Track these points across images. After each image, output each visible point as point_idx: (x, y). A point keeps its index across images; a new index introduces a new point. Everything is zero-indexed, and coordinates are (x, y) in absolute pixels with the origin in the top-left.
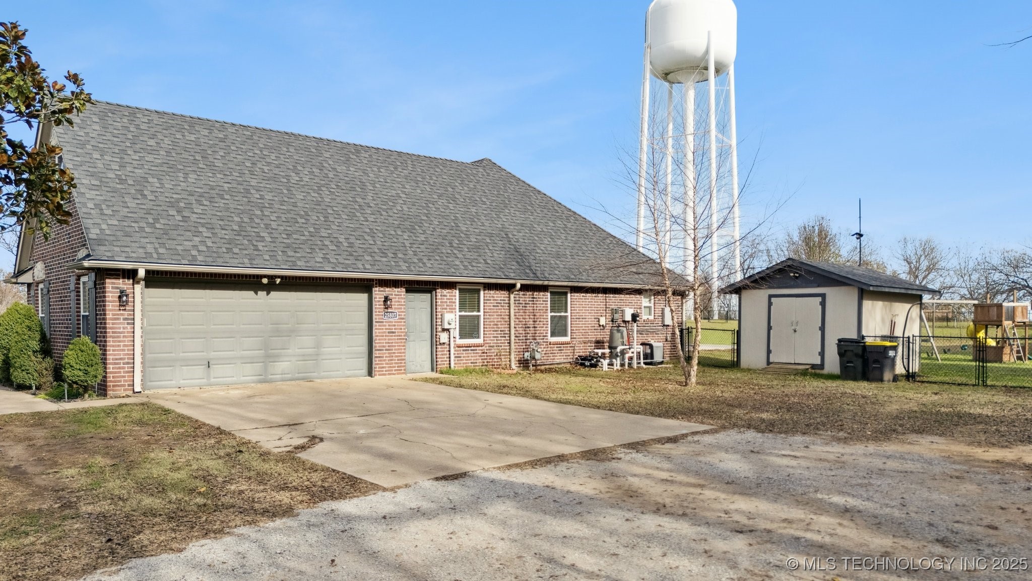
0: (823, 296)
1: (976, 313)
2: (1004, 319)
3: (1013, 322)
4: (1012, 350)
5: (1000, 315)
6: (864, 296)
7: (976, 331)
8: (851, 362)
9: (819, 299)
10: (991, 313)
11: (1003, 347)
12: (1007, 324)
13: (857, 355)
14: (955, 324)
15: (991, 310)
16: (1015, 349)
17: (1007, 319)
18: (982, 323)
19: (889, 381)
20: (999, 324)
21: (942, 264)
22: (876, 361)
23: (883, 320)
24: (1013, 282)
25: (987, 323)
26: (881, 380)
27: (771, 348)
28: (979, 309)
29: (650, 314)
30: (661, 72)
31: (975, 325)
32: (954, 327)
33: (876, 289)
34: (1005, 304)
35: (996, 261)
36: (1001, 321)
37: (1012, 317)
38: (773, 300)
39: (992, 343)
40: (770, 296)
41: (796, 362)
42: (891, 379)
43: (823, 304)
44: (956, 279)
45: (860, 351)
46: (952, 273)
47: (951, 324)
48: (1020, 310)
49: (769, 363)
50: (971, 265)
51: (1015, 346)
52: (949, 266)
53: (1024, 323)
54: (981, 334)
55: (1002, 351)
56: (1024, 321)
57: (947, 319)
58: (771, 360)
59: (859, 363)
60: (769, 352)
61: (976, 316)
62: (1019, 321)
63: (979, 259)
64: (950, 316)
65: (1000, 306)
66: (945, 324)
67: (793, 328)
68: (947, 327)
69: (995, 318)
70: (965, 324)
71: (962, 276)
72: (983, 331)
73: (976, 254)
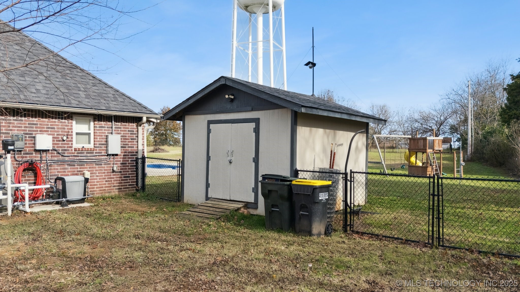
0: (257, 121)
1: (410, 145)
2: (427, 148)
3: (433, 150)
4: (432, 169)
5: (425, 145)
6: (299, 121)
7: (410, 156)
8: (276, 206)
9: (253, 125)
10: (419, 144)
11: (427, 167)
12: (429, 151)
13: (282, 197)
14: (397, 150)
15: (419, 142)
16: (434, 168)
17: (429, 148)
18: (414, 150)
19: (319, 235)
20: (424, 151)
21: (391, 119)
22: (303, 207)
23: (324, 150)
24: (424, 128)
25: (417, 151)
26: (310, 233)
27: (210, 182)
28: (412, 141)
29: (89, 143)
30: (244, 6)
31: (410, 152)
32: (396, 152)
33: (310, 111)
34: (428, 138)
35: (417, 116)
36: (426, 149)
37: (432, 147)
38: (212, 126)
39: (420, 164)
40: (210, 122)
41: (232, 199)
42: (323, 231)
43: (257, 131)
44: (397, 127)
45: (285, 193)
46: (395, 124)
47: (395, 150)
48: (437, 142)
49: (207, 198)
50: (404, 119)
51: (435, 166)
52: (394, 121)
53: (440, 151)
54: (413, 159)
55: (427, 170)
56: (440, 149)
57: (393, 148)
58: (209, 196)
59: (285, 207)
60: (208, 186)
61: (410, 147)
62: (437, 149)
63: (408, 116)
64: (394, 145)
65: (425, 139)
66: (391, 150)
67: (229, 158)
68: (393, 152)
69: (422, 148)
70: (403, 150)
71: (400, 125)
72: (414, 156)
73: (407, 113)
